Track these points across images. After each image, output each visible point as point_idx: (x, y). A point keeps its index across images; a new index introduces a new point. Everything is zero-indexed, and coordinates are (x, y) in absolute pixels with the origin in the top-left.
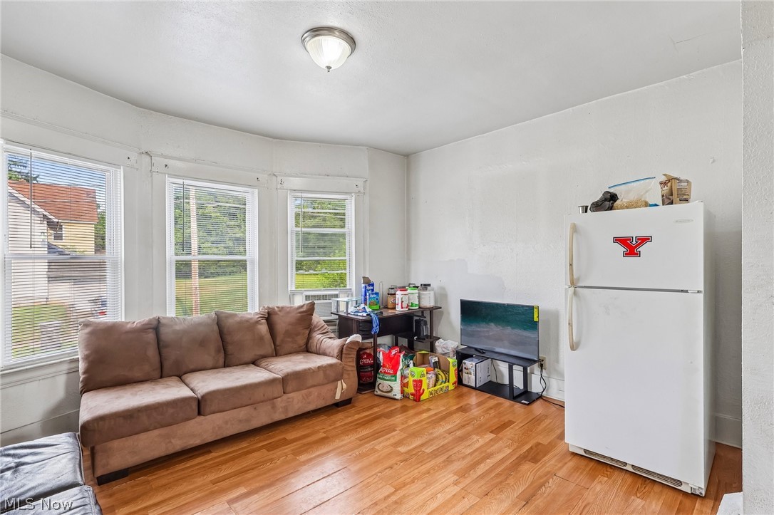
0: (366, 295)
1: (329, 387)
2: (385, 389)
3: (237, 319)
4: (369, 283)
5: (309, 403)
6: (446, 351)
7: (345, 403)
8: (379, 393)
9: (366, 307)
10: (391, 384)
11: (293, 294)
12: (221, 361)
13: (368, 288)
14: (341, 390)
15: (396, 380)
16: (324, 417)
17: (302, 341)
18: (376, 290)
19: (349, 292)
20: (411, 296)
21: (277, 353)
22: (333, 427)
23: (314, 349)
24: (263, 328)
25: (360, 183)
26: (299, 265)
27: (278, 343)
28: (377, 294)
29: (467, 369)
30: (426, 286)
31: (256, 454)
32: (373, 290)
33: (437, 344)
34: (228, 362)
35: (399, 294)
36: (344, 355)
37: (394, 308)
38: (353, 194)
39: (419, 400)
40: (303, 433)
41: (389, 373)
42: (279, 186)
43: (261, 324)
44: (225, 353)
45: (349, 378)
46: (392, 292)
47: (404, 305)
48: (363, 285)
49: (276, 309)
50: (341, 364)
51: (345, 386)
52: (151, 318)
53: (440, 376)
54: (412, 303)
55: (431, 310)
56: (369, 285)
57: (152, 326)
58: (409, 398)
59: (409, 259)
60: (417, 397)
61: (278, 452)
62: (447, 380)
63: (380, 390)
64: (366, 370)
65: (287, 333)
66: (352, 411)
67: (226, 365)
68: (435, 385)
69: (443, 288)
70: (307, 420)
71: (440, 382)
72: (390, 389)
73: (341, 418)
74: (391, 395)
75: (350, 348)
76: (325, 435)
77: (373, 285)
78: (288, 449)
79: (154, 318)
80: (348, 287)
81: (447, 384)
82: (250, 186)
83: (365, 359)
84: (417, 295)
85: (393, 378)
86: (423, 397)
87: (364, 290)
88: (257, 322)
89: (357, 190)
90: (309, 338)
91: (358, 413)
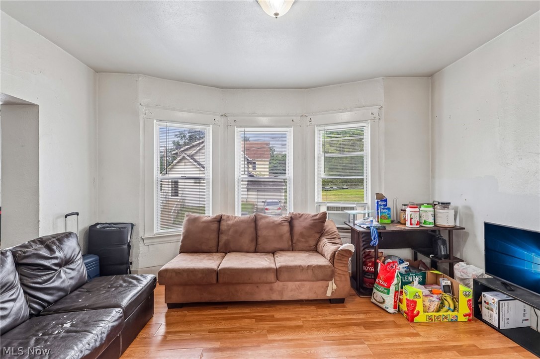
0: (378, 209)
1: (320, 283)
2: (378, 299)
3: (267, 220)
4: (381, 200)
5: (301, 293)
6: (465, 277)
7: (336, 302)
8: (374, 301)
9: (374, 220)
10: (384, 296)
11: (319, 205)
12: (253, 248)
13: (380, 203)
14: (331, 289)
15: (388, 293)
16: (313, 308)
17: (312, 243)
18: (388, 206)
19: (364, 206)
20: (423, 214)
21: (292, 248)
22: (313, 319)
23: (319, 250)
24: (286, 228)
25: (376, 110)
26: (325, 182)
27: (294, 241)
28: (389, 209)
29: (488, 304)
30: (445, 205)
31: (247, 321)
32: (386, 205)
33: (456, 266)
34: (257, 249)
35: (408, 210)
36: (335, 260)
37: (405, 224)
38: (369, 121)
39: (412, 320)
40: (288, 316)
41: (383, 285)
42: (309, 123)
43: (282, 226)
44: (256, 243)
45: (341, 281)
46: (404, 208)
47: (414, 221)
48: (376, 201)
49: (298, 215)
50: (330, 267)
51: (335, 287)
52: (218, 215)
53: (446, 302)
54: (425, 221)
55: (451, 230)
56: (382, 201)
57: (217, 220)
58: (403, 314)
59: (433, 177)
60: (411, 317)
61: (261, 325)
62: (455, 309)
63: (374, 299)
64: (369, 277)
65: (302, 235)
66: (340, 310)
67: (255, 251)
68: (438, 311)
69: (468, 208)
70: (299, 307)
71: (445, 309)
72: (382, 301)
73: (327, 314)
74: (383, 306)
75: (342, 255)
76: (302, 324)
77: (386, 201)
78: (268, 325)
79: (219, 215)
80: (365, 202)
81: (455, 313)
82: (287, 126)
83: (370, 266)
84: (432, 213)
85: (386, 291)
86: (416, 319)
87: (376, 204)
88: (280, 224)
89: (372, 117)
90: (318, 241)
91: (344, 313)
